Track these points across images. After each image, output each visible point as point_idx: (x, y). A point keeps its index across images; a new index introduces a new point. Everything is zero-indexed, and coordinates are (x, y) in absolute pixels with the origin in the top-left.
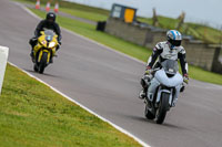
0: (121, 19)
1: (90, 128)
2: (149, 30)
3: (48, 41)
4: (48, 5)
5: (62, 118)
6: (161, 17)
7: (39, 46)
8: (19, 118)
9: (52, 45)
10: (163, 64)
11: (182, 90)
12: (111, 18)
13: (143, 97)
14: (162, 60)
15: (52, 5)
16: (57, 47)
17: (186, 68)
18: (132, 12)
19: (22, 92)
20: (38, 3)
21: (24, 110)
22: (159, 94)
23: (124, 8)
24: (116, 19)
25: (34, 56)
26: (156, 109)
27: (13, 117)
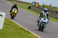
0: (35, 6)
1: (27, 34)
2: (42, 8)
4: (16, 2)
5: (19, 31)
6: (45, 5)
7: (12, 12)
8: (8, 31)
10: (43, 16)
11: (48, 23)
12: (32, 5)
13: (38, 25)
14: (43, 15)
15: (17, 2)
18: (38, 4)
19: (9, 25)
20: (13, 2)
21: (9, 29)
22: (42, 24)
23: (35, 3)
24: (33, 6)
25: (11, 15)
26: (41, 28)
27: (6, 31)
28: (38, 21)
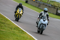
1: (21, 34)
3: (20, 12)
7: (17, 13)
9: (21, 13)
16: (22, 14)
17: (49, 19)
22: (41, 26)
25: (16, 16)
28: (37, 23)
